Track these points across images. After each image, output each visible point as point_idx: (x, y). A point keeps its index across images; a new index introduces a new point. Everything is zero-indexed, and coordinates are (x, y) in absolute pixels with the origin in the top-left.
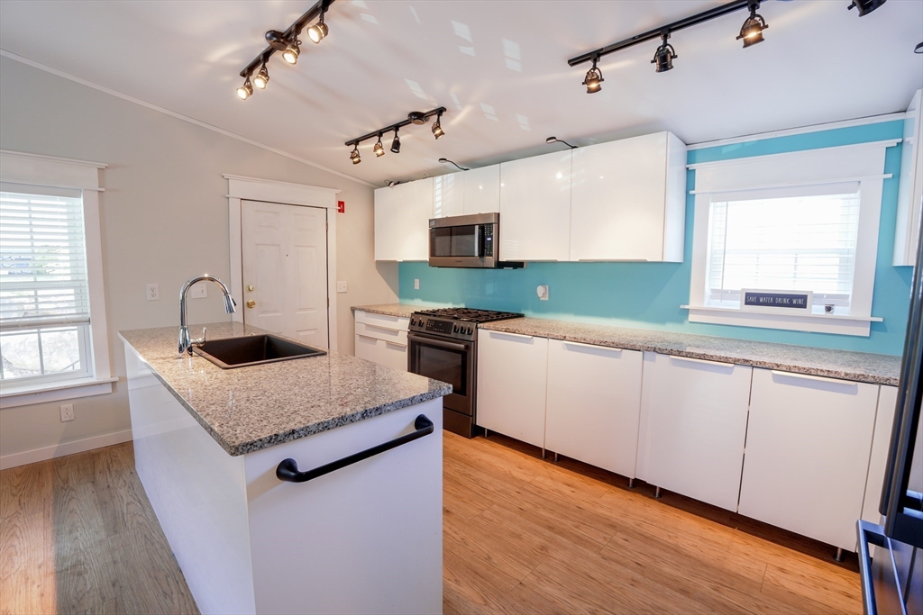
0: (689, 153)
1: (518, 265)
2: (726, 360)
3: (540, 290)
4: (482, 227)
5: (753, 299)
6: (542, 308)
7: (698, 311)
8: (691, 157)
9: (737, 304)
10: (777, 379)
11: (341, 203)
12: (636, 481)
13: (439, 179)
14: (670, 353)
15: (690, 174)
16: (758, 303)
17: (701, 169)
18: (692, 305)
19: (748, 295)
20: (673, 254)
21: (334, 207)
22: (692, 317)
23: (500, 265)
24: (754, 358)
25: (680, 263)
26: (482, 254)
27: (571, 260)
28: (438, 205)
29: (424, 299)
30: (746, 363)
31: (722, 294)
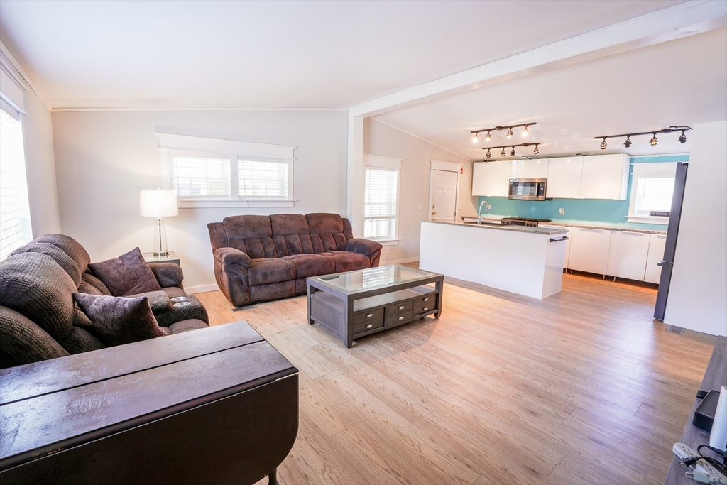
0: (631, 159)
1: (551, 199)
2: (642, 232)
3: (561, 210)
4: (539, 184)
5: (654, 214)
6: (561, 217)
7: (631, 218)
8: (632, 160)
9: (648, 216)
10: (658, 237)
11: (462, 170)
12: (606, 276)
13: (515, 161)
14: (622, 230)
15: (631, 167)
16: (655, 215)
17: (635, 165)
18: (629, 216)
19: (652, 212)
20: (623, 197)
21: (459, 171)
22: (629, 221)
23: (546, 199)
24: (651, 231)
25: (625, 200)
26: (538, 194)
27: (581, 198)
28: (514, 173)
29: (493, 214)
30: (648, 232)
31: (641, 212)
